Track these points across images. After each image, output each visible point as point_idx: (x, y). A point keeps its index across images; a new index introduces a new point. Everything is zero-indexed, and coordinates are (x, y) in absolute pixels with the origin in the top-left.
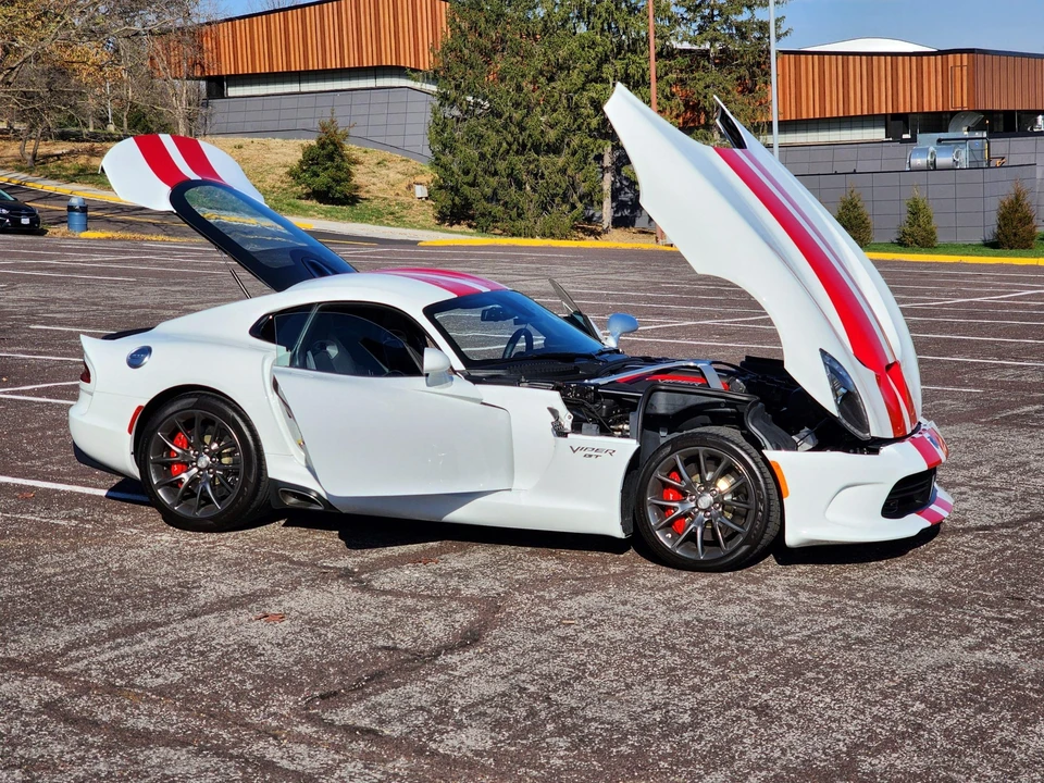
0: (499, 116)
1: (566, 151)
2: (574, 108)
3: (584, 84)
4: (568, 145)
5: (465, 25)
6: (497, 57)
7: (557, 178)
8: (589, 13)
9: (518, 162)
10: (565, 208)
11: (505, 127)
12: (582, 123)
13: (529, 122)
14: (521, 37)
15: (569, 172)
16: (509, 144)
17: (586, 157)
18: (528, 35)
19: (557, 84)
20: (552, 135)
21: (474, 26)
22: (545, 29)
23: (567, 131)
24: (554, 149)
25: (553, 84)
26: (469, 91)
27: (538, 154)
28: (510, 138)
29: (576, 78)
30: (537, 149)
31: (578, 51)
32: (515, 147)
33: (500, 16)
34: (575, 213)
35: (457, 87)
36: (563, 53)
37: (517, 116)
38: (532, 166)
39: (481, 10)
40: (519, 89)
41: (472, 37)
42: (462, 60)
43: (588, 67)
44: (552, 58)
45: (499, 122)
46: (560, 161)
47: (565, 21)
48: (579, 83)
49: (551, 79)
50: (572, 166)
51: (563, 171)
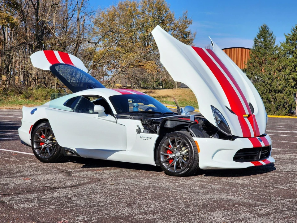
0: (264, 82)
1: (284, 92)
2: (287, 80)
3: (290, 72)
4: (285, 90)
5: (255, 56)
6: (264, 65)
7: (281, 100)
8: (292, 53)
9: (270, 95)
10: (284, 109)
11: (266, 85)
12: (289, 84)
13: (273, 84)
14: (271, 59)
15: (285, 98)
16: (267, 90)
17: (290, 94)
18: (273, 59)
19: (282, 73)
20: (280, 88)
21: (257, 56)
22: (278, 56)
23: (284, 87)
24: (281, 92)
25: (280, 73)
26: (256, 74)
27: (276, 93)
29: (288, 71)
30: (275, 91)
31: (288, 63)
33: (265, 53)
34: (286, 110)
35: (252, 74)
36: (284, 64)
37: (269, 82)
38: (273, 97)
39: (259, 52)
40: (270, 74)
41: (257, 59)
42: (253, 66)
43: (291, 68)
44: (280, 65)
45: (264, 84)
46: (282, 95)
47: (285, 55)
48: (288, 73)
49: (280, 71)
50: (286, 97)
51: (283, 98)
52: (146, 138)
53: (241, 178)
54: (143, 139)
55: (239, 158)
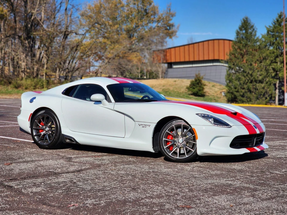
0: (246, 72)
1: (265, 82)
2: (267, 70)
3: (271, 63)
4: (265, 81)
5: (236, 47)
6: (245, 56)
7: (262, 90)
8: (273, 44)
9: (251, 85)
10: (264, 98)
11: (247, 75)
12: (270, 75)
13: (254, 74)
14: (252, 50)
15: (266, 88)
16: (248, 80)
17: (270, 84)
18: (254, 50)
19: (263, 64)
20: (260, 78)
21: (239, 48)
22: (260, 48)
23: (265, 77)
24: (261, 82)
25: (261, 64)
26: (237, 65)
27: (256, 83)
28: (248, 79)
29: (268, 62)
30: (256, 81)
31: (269, 54)
32: (250, 81)
33: (246, 45)
34: (267, 100)
35: (234, 64)
36: (264, 55)
37: (250, 72)
38: (254, 87)
39: (241, 43)
40: (251, 65)
41: (239, 51)
42: (235, 57)
43: (272, 59)
44: (261, 56)
45: (245, 74)
46: (263, 85)
47: (266, 46)
48: (269, 63)
49: (261, 62)
50: (266, 87)
51: (263, 88)
52: (144, 126)
53: (237, 164)
54: (141, 126)
55: (235, 145)
